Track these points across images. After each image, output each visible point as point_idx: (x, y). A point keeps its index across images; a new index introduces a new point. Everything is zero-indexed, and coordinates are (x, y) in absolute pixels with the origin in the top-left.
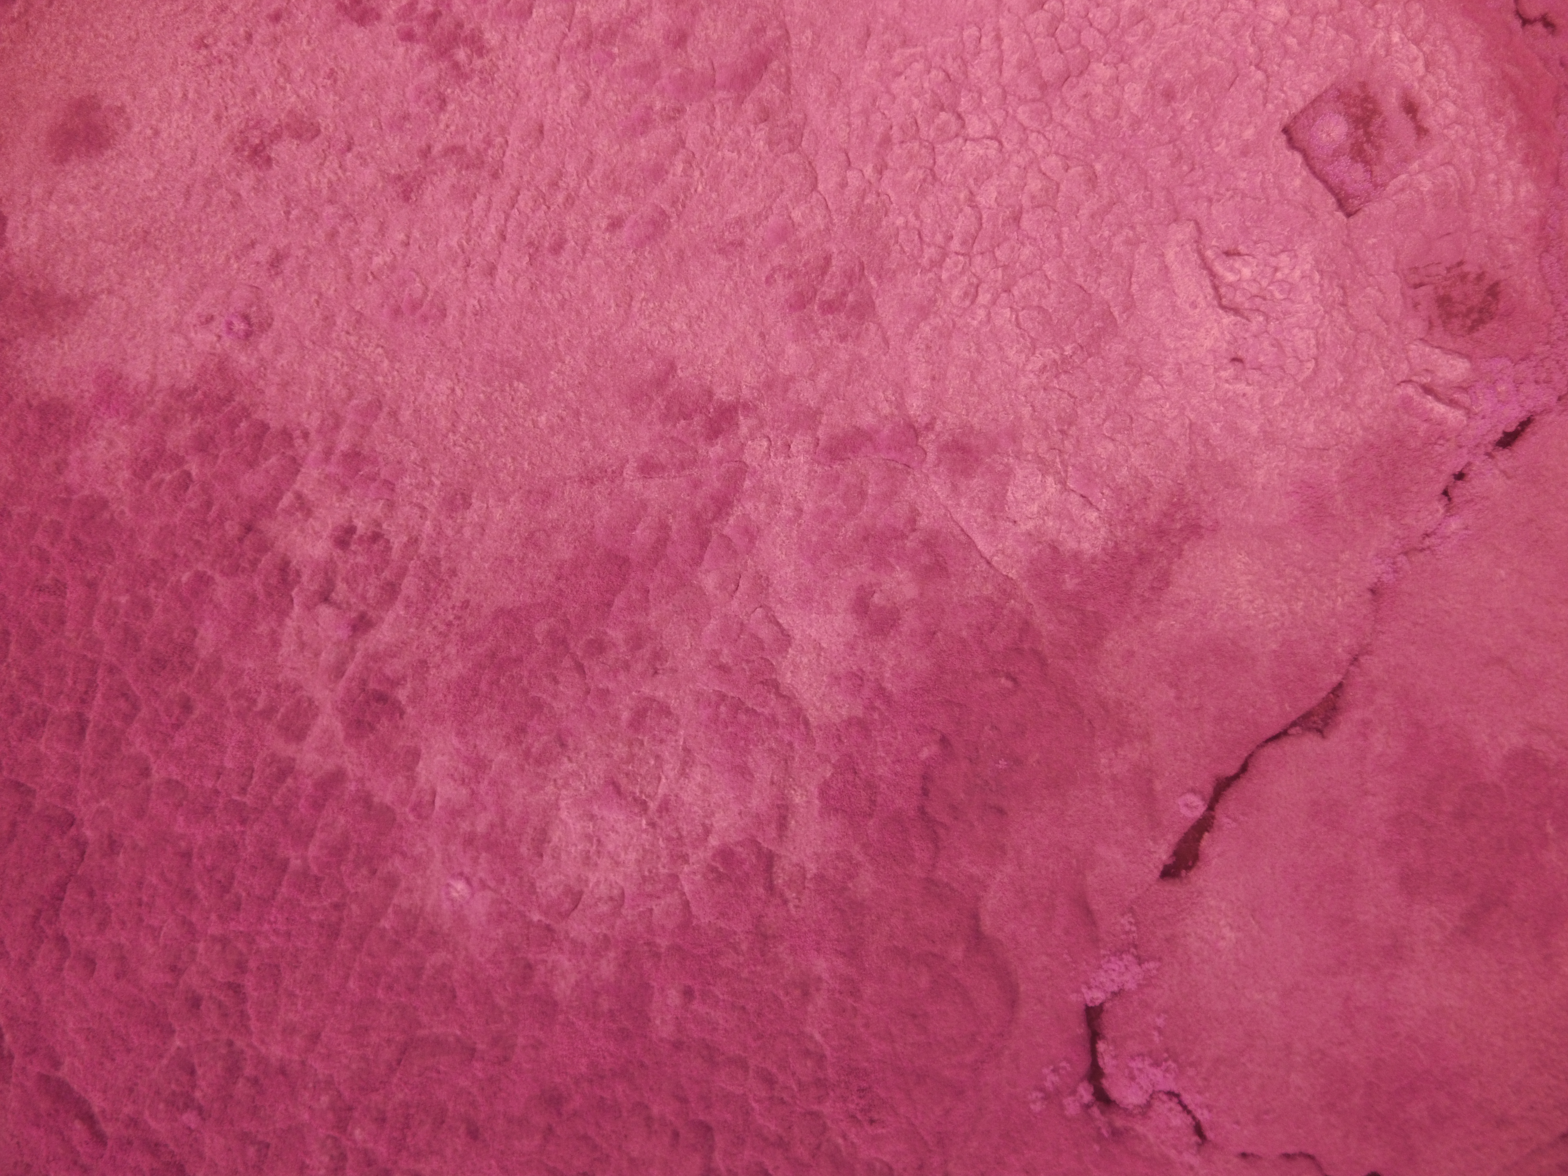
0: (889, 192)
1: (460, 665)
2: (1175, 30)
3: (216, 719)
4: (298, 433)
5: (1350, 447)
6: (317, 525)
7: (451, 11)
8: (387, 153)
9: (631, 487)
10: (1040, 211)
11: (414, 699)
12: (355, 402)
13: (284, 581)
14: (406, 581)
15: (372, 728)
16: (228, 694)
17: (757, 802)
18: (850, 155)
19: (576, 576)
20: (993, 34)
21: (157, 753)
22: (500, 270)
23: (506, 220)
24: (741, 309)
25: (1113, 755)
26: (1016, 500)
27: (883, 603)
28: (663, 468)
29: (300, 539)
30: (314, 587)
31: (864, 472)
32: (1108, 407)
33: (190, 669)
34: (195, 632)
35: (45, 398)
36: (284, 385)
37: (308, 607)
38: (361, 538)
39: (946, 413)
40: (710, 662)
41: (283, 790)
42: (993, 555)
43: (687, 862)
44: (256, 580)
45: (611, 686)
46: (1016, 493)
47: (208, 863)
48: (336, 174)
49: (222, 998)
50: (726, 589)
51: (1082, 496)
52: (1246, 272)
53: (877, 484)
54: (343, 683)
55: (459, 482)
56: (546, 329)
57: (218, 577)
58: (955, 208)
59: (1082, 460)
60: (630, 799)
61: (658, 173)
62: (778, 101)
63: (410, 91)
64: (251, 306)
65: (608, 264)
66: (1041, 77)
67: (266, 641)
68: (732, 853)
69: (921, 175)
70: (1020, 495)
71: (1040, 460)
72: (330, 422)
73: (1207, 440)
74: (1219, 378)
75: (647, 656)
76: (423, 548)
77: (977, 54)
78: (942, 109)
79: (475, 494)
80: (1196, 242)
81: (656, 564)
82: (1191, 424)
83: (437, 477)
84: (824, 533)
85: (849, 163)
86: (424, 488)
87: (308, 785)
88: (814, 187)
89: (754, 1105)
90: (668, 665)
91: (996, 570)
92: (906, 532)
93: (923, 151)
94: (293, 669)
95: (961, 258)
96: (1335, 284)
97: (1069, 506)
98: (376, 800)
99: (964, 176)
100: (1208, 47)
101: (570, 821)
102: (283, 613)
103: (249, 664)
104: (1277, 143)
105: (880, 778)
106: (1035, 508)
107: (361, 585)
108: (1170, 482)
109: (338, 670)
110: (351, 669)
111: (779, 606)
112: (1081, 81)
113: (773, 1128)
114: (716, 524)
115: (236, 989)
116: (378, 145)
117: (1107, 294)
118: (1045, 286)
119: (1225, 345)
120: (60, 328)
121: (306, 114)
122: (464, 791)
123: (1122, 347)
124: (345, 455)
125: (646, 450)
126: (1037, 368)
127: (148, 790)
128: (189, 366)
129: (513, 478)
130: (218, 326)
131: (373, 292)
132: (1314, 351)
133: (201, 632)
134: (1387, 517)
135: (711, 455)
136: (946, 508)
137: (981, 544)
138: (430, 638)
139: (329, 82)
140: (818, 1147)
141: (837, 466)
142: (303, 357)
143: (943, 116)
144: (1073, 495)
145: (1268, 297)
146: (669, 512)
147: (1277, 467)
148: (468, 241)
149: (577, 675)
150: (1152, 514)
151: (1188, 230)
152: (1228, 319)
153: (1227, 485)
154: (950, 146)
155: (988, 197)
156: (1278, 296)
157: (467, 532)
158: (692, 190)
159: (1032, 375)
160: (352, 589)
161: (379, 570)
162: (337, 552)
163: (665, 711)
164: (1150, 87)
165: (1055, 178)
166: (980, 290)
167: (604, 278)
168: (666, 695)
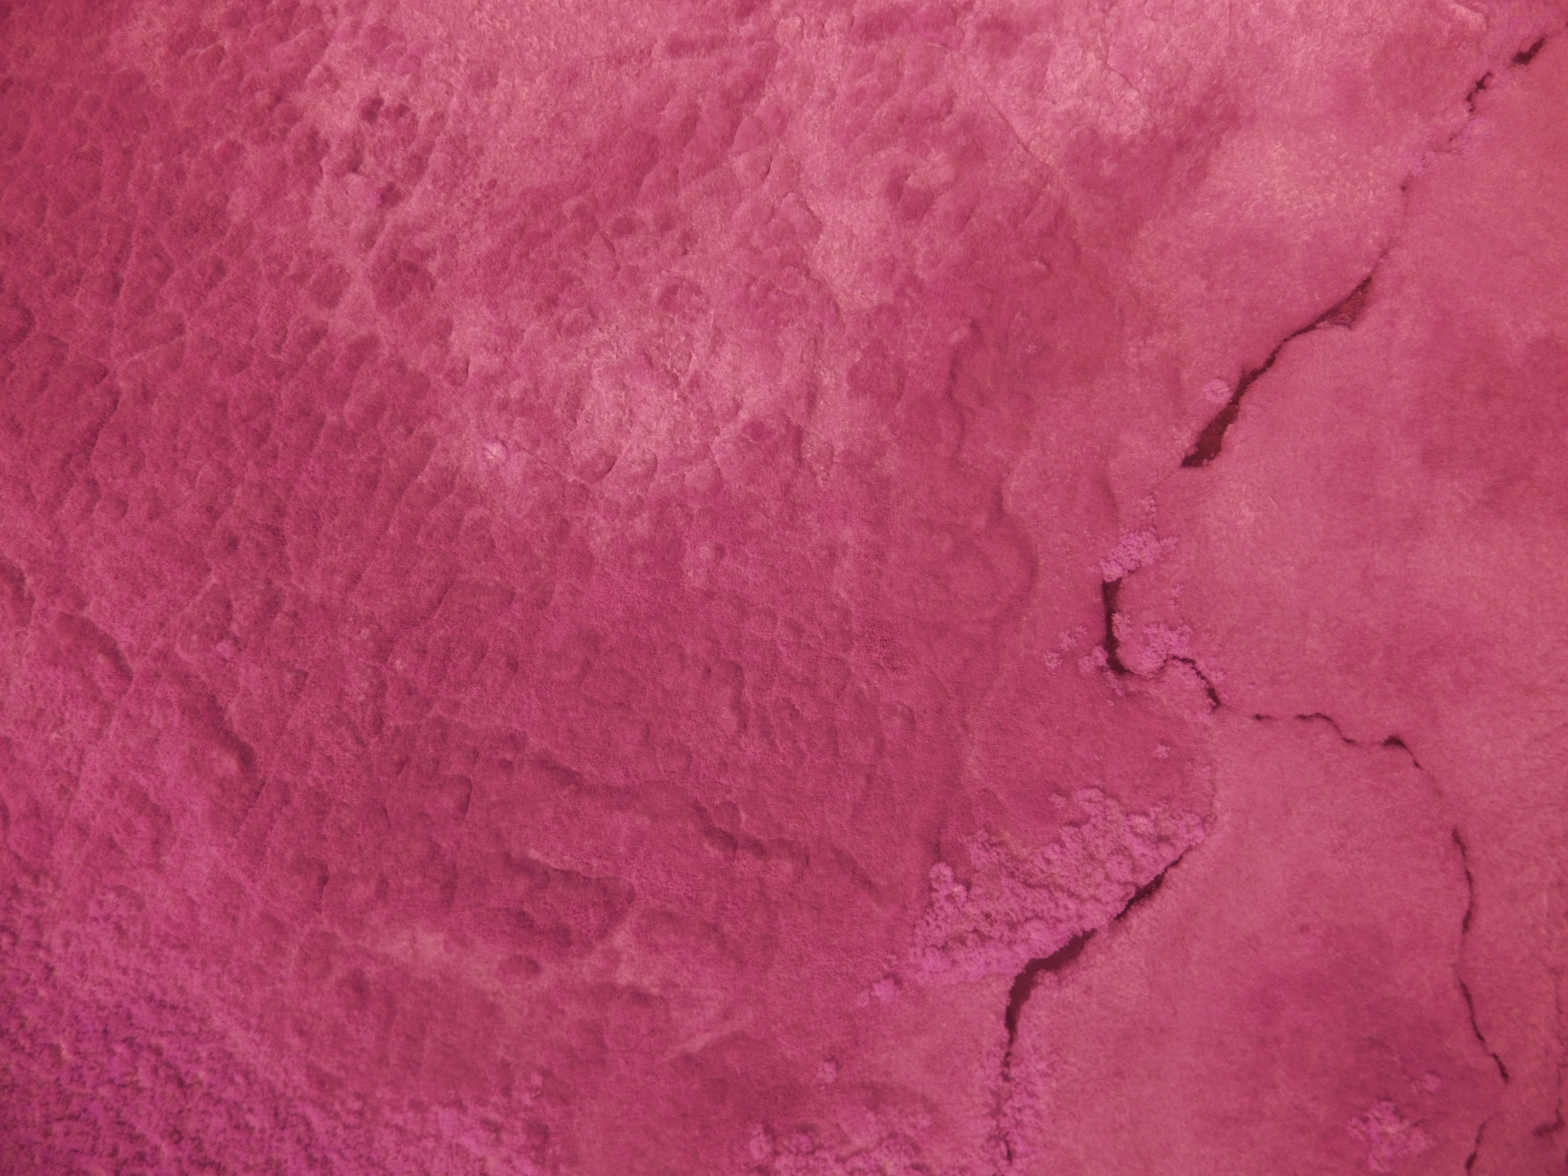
1: (489, 242)
3: (248, 280)
6: (345, 97)
9: (660, 67)
11: (445, 271)
13: (313, 149)
14: (433, 156)
15: (403, 296)
16: (260, 258)
17: (787, 379)
19: (604, 154)
21: (191, 311)
25: (1142, 343)
27: (917, 185)
28: (692, 47)
29: (328, 110)
30: (343, 157)
31: (899, 51)
33: (222, 233)
34: (227, 198)
37: (338, 175)
38: (388, 110)
40: (740, 244)
41: (317, 350)
42: (1031, 140)
43: (718, 434)
44: (286, 148)
45: (641, 263)
46: (1055, 71)
47: (243, 413)
49: (261, 538)
51: (1122, 75)
53: (913, 63)
54: (372, 253)
55: (484, 61)
57: (248, 146)
59: (1123, 39)
60: (661, 371)
67: (296, 208)
68: (761, 425)
73: (1247, 22)
75: (677, 236)
76: (449, 125)
79: (501, 73)
81: (685, 144)
83: (463, 54)
86: (450, 64)
87: (342, 348)
89: (781, 648)
90: (698, 245)
91: (1033, 156)
92: (943, 113)
94: (324, 236)
97: (1109, 87)
98: (410, 366)
101: (602, 390)
102: (312, 182)
103: (281, 230)
105: (909, 362)
106: (1074, 87)
107: (389, 159)
109: (369, 238)
110: (381, 239)
111: (810, 191)
113: (799, 670)
114: (747, 104)
115: (275, 531)
122: (497, 359)
124: (373, 30)
125: (676, 29)
127: (182, 345)
129: (539, 58)
133: (233, 199)
135: (743, 33)
136: (983, 90)
138: (458, 214)
140: (843, 688)
141: (872, 47)
144: (1113, 74)
146: (699, 92)
149: (606, 253)
150: (1191, 96)
157: (494, 111)
160: (380, 164)
161: (406, 143)
162: (365, 126)
163: (696, 290)
168: (696, 275)
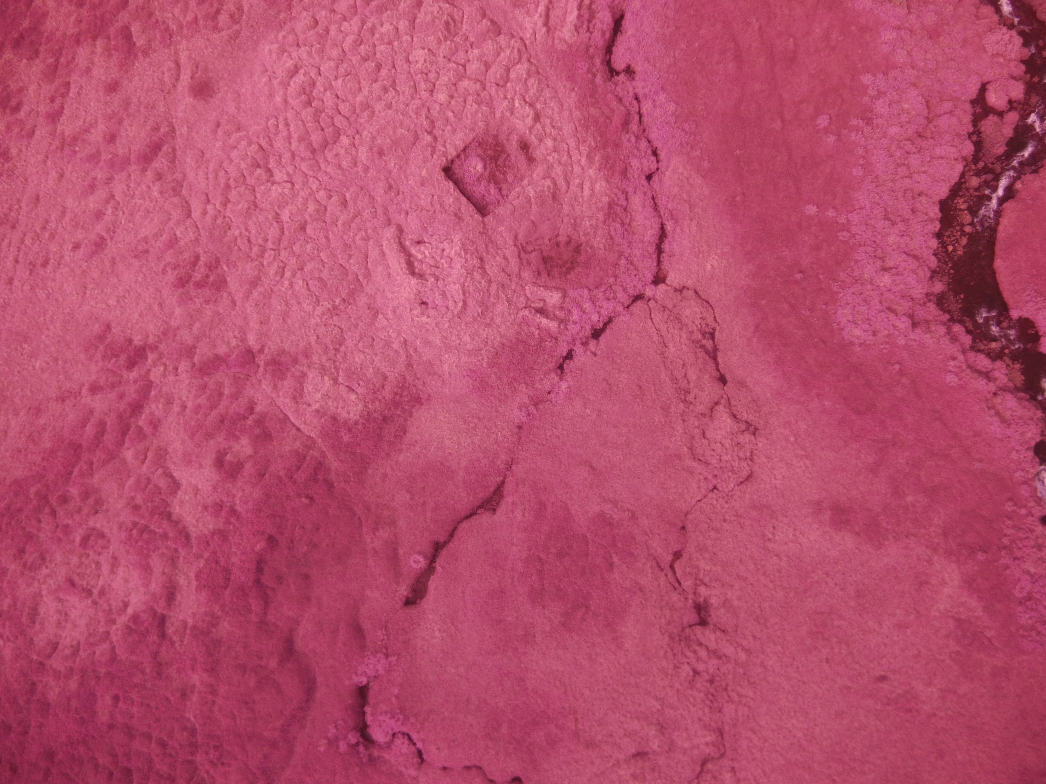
0: (230, 216)
2: (383, 114)
5: (493, 348)
9: (85, 401)
10: (315, 223)
17: (155, 587)
18: (208, 195)
19: (52, 458)
20: (284, 122)
22: (15, 280)
23: (19, 251)
24: (148, 289)
25: (373, 536)
26: (309, 392)
27: (232, 459)
28: (102, 388)
31: (221, 381)
32: (361, 334)
39: (270, 342)
40: (129, 504)
43: (114, 624)
45: (70, 522)
46: (308, 388)
50: (139, 459)
51: (348, 386)
52: (427, 253)
53: (229, 388)
58: (268, 224)
60: (81, 589)
61: (99, 215)
62: (167, 169)
65: (72, 270)
66: (312, 146)
68: (139, 617)
69: (247, 205)
70: (311, 388)
71: (322, 367)
73: (415, 349)
74: (413, 314)
75: (92, 503)
77: (276, 135)
78: (259, 167)
80: (398, 237)
81: (97, 448)
82: (405, 340)
84: (198, 420)
85: (208, 200)
88: (189, 216)
89: (154, 757)
90: (104, 507)
91: (303, 433)
92: (247, 415)
93: (248, 192)
95: (273, 252)
96: (475, 257)
99: (272, 204)
100: (401, 123)
101: (49, 603)
104: (439, 177)
105: (233, 564)
106: (319, 395)
108: (397, 375)
112: (334, 147)
113: (165, 770)
114: (133, 420)
117: (355, 268)
118: (321, 266)
119: (415, 296)
123: (366, 299)
125: (94, 378)
126: (320, 313)
129: (22, 401)
132: (462, 296)
134: (524, 385)
135: (131, 378)
136: (272, 398)
137: (293, 419)
141: (205, 379)
143: (259, 171)
144: (341, 386)
145: (439, 266)
146: (106, 414)
147: (454, 362)
149: (51, 518)
150: (388, 394)
151: (393, 230)
153: (430, 374)
154: (264, 188)
155: (285, 216)
156: (445, 265)
158: (119, 223)
159: (317, 318)
163: (102, 535)
164: (371, 148)
165: (324, 203)
166: (286, 270)
167: (70, 279)
168: (102, 526)
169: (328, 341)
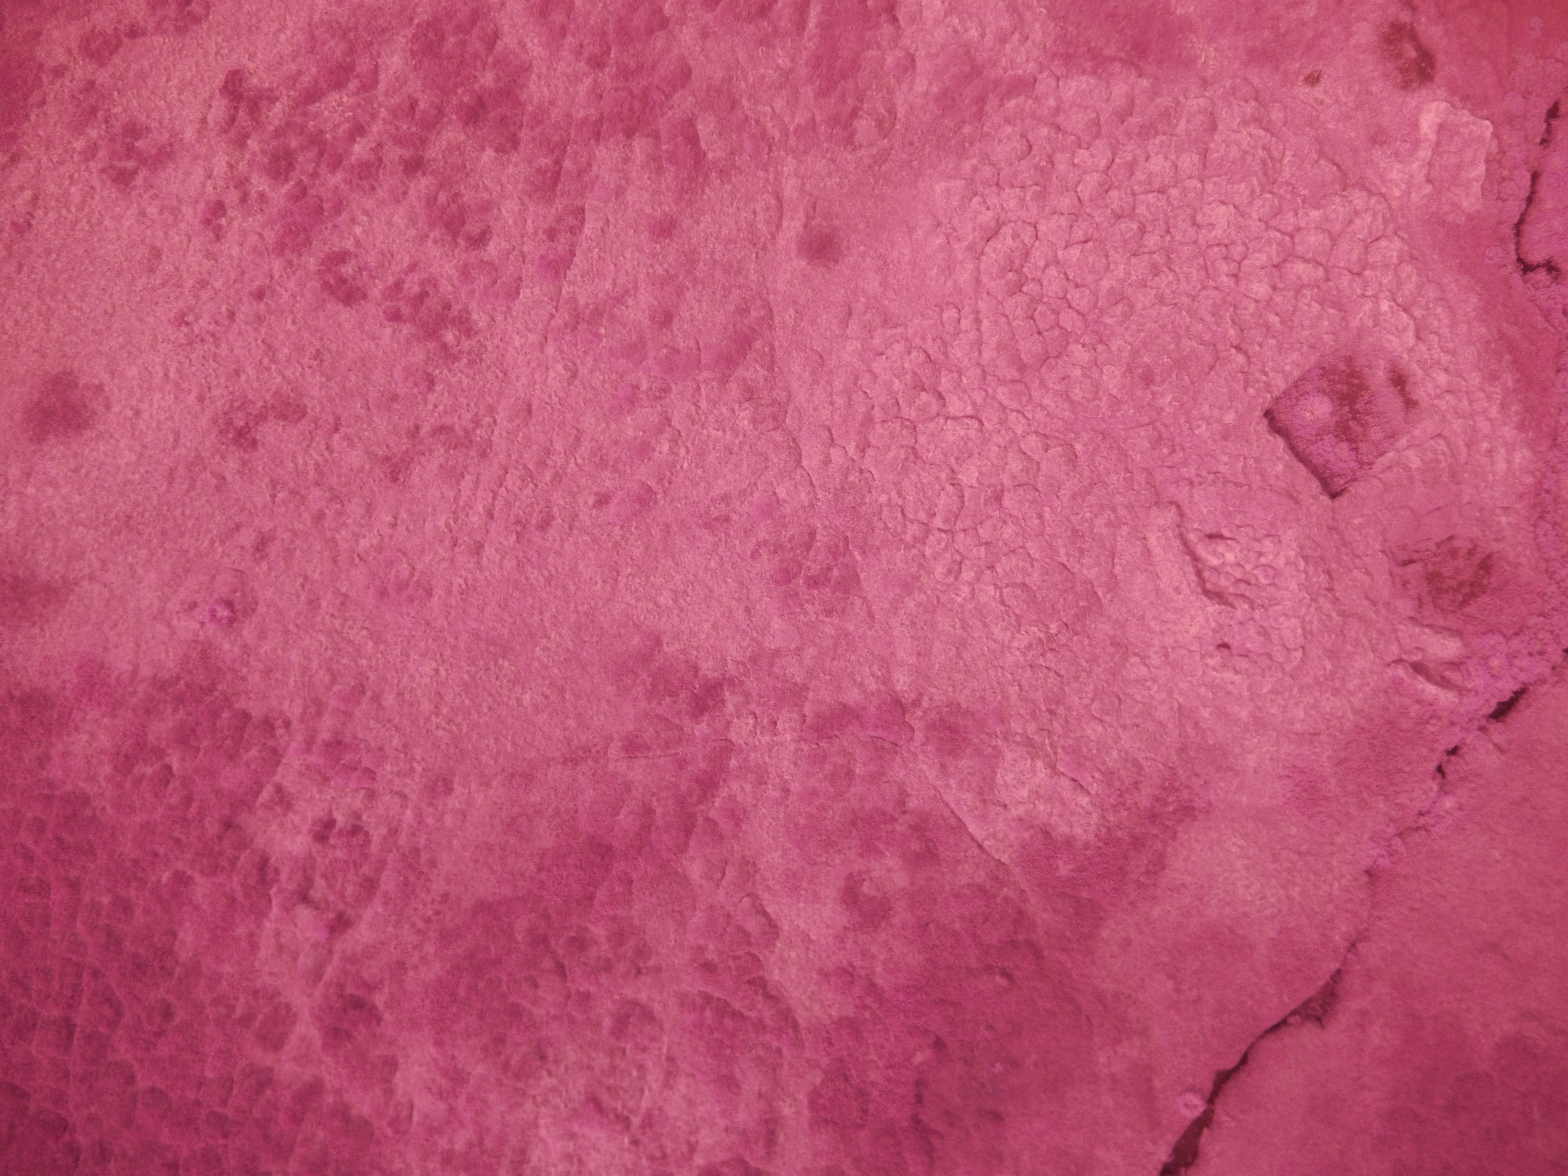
0: (872, 469)
1: (438, 967)
2: (1153, 313)
3: (196, 1027)
4: (279, 722)
5: (1342, 732)
6: (297, 820)
7: (438, 291)
8: (375, 433)
9: (615, 767)
10: (1021, 490)
11: (392, 1003)
12: (337, 688)
13: (262, 880)
14: (384, 875)
15: (349, 1036)
16: (207, 1000)
17: (743, 1118)
18: (833, 431)
19: (558, 866)
20: (972, 317)
21: (141, 1061)
22: (487, 548)
23: (494, 499)
24: (726, 582)
25: (1112, 1053)
26: (1006, 785)
27: (873, 893)
28: (646, 748)
30: (292, 887)
31: (851, 751)
32: (1096, 687)
33: (171, 974)
34: (175, 936)
35: (27, 689)
36: (268, 672)
37: (287, 908)
38: (340, 833)
39: (932, 690)
40: (695, 960)
41: (262, 1102)
42: (985, 839)
44: (235, 880)
45: (593, 989)
46: (1004, 776)
48: (323, 455)
50: (711, 878)
51: (1073, 780)
52: (1230, 557)
53: (864, 764)
54: (320, 987)
55: (440, 767)
56: (532, 606)
57: (197, 877)
58: (937, 487)
59: (1071, 742)
60: (611, 1116)
61: (644, 450)
62: (762, 381)
63: (397, 372)
64: (235, 592)
65: (595, 540)
66: (1021, 360)
67: (244, 945)
69: (903, 454)
70: (1009, 778)
71: (1029, 742)
72: (312, 710)
73: (1197, 723)
74: (1207, 665)
75: (630, 954)
76: (403, 839)
77: (956, 335)
78: (923, 389)
79: (457, 779)
80: (1179, 526)
81: (640, 853)
82: (1180, 707)
83: (419, 763)
84: (811, 816)
85: (832, 439)
86: (405, 776)
87: (287, 1097)
88: (798, 464)
90: (651, 963)
91: (988, 854)
92: (896, 815)
93: (905, 432)
94: (271, 974)
95: (944, 535)
96: (1320, 570)
97: (1060, 790)
98: (354, 1112)
99: (945, 455)
100: (1188, 329)
101: (550, 1141)
102: (261, 915)
103: (227, 969)
104: (1258, 428)
105: (873, 1084)
106: (1024, 793)
107: (340, 881)
108: (1161, 766)
109: (316, 975)
110: (329, 972)
111: (766, 894)
112: (1060, 362)
114: (701, 808)
116: (365, 426)
117: (1091, 574)
118: (1028, 565)
119: (1210, 634)
120: (41, 616)
121: (292, 395)
122: (442, 1106)
123: (1108, 627)
124: (327, 744)
125: (631, 729)
126: (1022, 646)
128: (171, 655)
129: (496, 761)
130: (202, 613)
131: (359, 574)
132: (1300, 641)
133: (181, 935)
134: (1381, 798)
135: (697, 733)
136: (935, 788)
137: (972, 827)
138: (409, 937)
139: (315, 363)
141: (823, 744)
142: (287, 643)
143: (924, 396)
144: (1063, 779)
145: (1253, 581)
146: (653, 795)
147: (1268, 751)
148: (456, 520)
149: (557, 979)
150: (1144, 798)
151: (1169, 515)
152: (1212, 608)
153: (1219, 769)
154: (931, 426)
155: (969, 475)
156: (1263, 581)
157: (448, 820)
158: (678, 468)
159: (1017, 653)
160: (330, 886)
161: (357, 866)
162: (316, 847)
163: (648, 1016)
164: (1130, 369)
165: (1036, 457)
166: (963, 566)
167: (591, 554)
168: (650, 999)
169: (1038, 696)
